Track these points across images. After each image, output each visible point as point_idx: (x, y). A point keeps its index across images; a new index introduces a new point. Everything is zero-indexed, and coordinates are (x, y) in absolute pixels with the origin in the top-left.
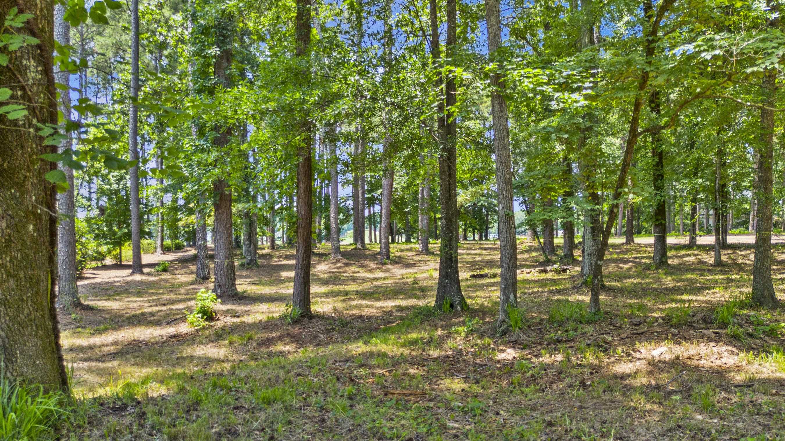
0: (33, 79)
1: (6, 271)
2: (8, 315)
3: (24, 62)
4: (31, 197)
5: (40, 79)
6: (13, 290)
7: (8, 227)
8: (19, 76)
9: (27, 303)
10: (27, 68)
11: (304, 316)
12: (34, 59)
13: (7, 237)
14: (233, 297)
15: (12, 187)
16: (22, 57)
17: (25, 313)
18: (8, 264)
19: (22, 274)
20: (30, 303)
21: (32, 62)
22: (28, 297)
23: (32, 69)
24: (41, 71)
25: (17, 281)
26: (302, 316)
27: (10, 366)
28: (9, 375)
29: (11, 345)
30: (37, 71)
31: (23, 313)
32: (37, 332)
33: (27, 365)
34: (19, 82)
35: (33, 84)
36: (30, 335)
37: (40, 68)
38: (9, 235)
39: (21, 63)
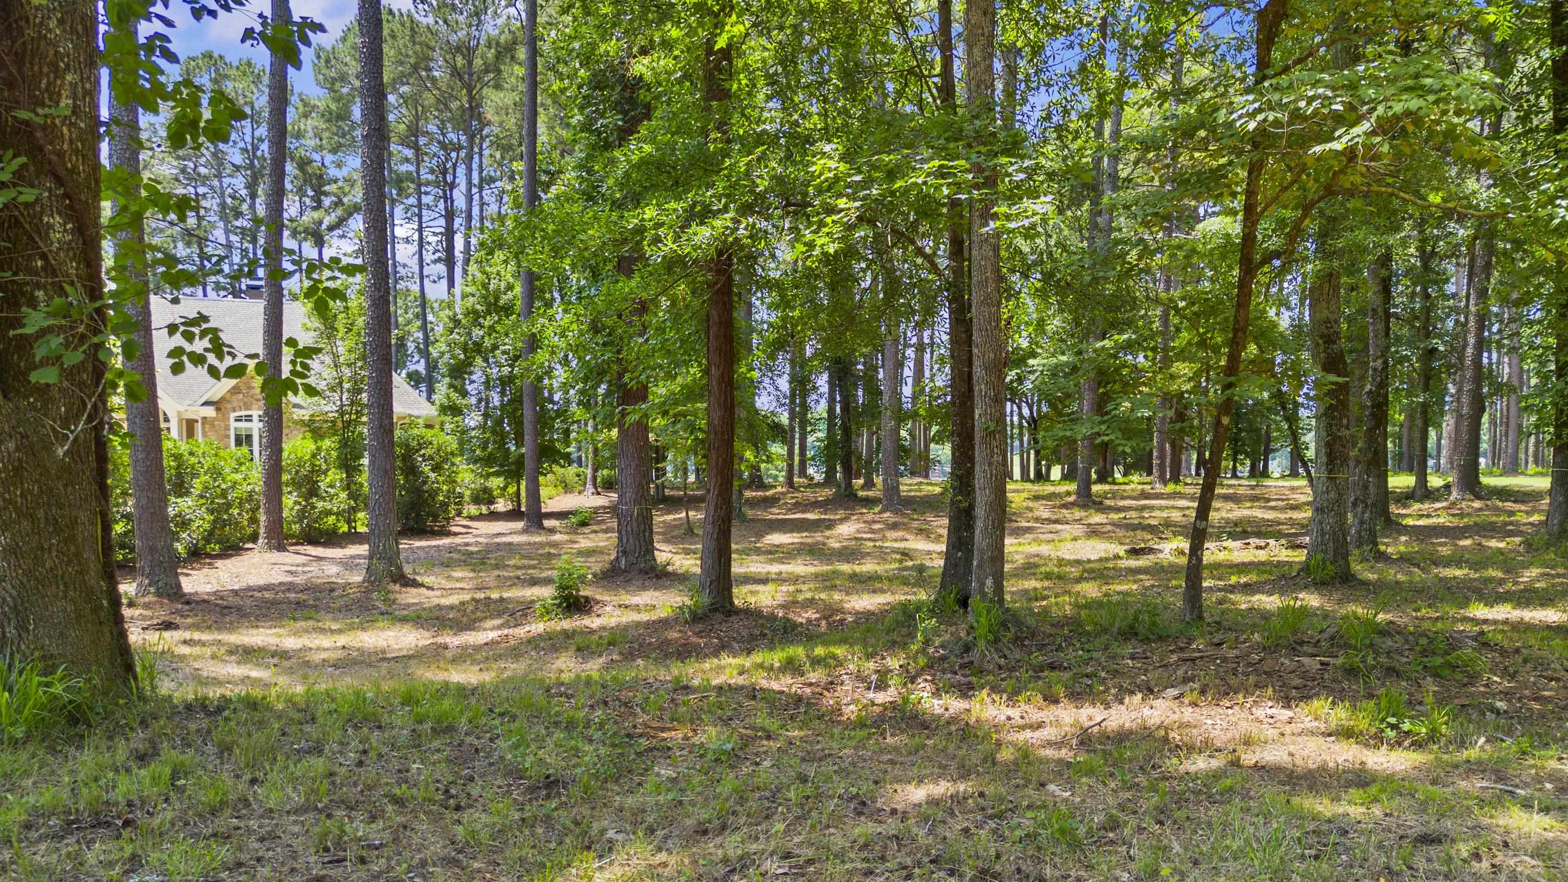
0: (59, 242)
1: (16, 509)
2: (20, 567)
3: (46, 219)
4: (59, 408)
5: (70, 242)
6: (27, 535)
7: (18, 449)
8: (37, 239)
9: (50, 552)
10: (50, 227)
11: (716, 610)
12: (60, 213)
13: (16, 464)
14: (647, 573)
15: (31, 395)
16: (42, 213)
17: (47, 565)
18: (19, 500)
19: (40, 514)
20: (54, 553)
21: (58, 218)
22: (51, 545)
23: (57, 227)
24: (72, 229)
25: (33, 522)
26: (714, 609)
27: (24, 635)
28: (23, 647)
29: (26, 609)
30: (65, 230)
31: (43, 566)
32: (65, 593)
33: (50, 637)
34: (39, 248)
35: (59, 249)
36: (56, 596)
37: (69, 226)
38: (20, 460)
39: (41, 220)
